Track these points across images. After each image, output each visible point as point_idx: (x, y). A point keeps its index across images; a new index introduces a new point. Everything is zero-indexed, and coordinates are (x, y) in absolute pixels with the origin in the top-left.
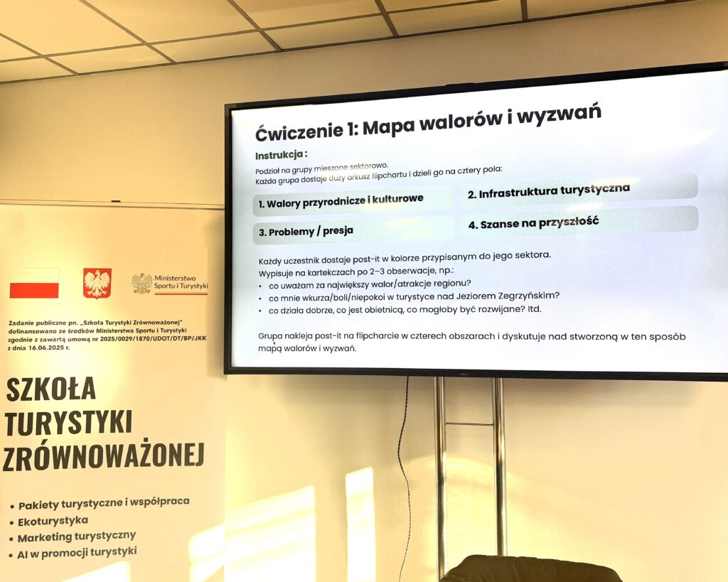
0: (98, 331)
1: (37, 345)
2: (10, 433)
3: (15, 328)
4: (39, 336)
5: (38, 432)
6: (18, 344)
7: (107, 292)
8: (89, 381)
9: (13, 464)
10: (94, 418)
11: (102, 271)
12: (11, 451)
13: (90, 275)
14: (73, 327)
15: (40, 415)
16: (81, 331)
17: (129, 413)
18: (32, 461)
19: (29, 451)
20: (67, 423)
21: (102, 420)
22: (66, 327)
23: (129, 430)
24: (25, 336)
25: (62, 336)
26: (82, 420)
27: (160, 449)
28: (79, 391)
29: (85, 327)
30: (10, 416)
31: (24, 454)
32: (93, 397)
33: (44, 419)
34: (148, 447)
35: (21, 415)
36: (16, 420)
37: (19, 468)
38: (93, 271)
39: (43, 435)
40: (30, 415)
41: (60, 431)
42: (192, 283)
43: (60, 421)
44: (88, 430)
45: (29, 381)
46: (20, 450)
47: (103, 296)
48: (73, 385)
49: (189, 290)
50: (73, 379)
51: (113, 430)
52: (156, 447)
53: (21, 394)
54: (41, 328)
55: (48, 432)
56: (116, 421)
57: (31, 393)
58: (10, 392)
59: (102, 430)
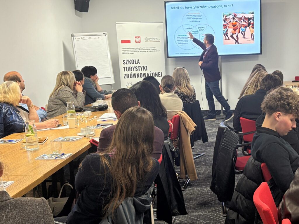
0: (139, 50)
1: (128, 53)
2: (125, 71)
3: (123, 49)
4: (128, 51)
5: (130, 71)
6: (124, 53)
7: (140, 42)
8: (138, 60)
9: (126, 77)
10: (140, 68)
11: (139, 37)
12: (125, 74)
13: (136, 38)
14: (134, 49)
15: (130, 67)
16: (136, 50)
17: (147, 66)
18: (129, 76)
19: (129, 74)
20: (135, 69)
21: (142, 68)
22: (133, 49)
23: (147, 70)
24: (125, 51)
25: (132, 51)
26: (138, 68)
27: (153, 74)
28: (137, 62)
29: (136, 49)
30: (124, 67)
31: (128, 75)
32: (139, 63)
33: (131, 68)
34: (151, 73)
35: (126, 67)
36: (125, 68)
37: (127, 78)
38: (137, 37)
39: (131, 71)
40: (128, 67)
41: (134, 71)
42: (157, 39)
43: (134, 68)
44: (139, 70)
45: (127, 60)
46: (127, 74)
47: (139, 42)
48: (135, 61)
49: (156, 41)
50: (135, 60)
51: (144, 70)
52: (153, 73)
53: (126, 63)
54: (128, 49)
55: (132, 71)
56: (144, 68)
57: (128, 63)
58: (123, 63)
59: (142, 70)
